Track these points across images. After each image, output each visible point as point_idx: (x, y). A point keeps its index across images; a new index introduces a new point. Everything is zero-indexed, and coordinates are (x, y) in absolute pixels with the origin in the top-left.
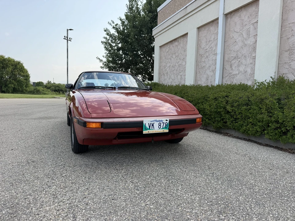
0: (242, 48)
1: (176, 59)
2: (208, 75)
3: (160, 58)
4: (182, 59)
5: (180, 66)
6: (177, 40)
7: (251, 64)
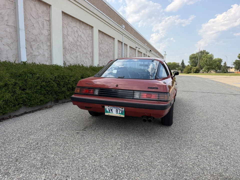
0: (39, 34)
7: (47, 50)
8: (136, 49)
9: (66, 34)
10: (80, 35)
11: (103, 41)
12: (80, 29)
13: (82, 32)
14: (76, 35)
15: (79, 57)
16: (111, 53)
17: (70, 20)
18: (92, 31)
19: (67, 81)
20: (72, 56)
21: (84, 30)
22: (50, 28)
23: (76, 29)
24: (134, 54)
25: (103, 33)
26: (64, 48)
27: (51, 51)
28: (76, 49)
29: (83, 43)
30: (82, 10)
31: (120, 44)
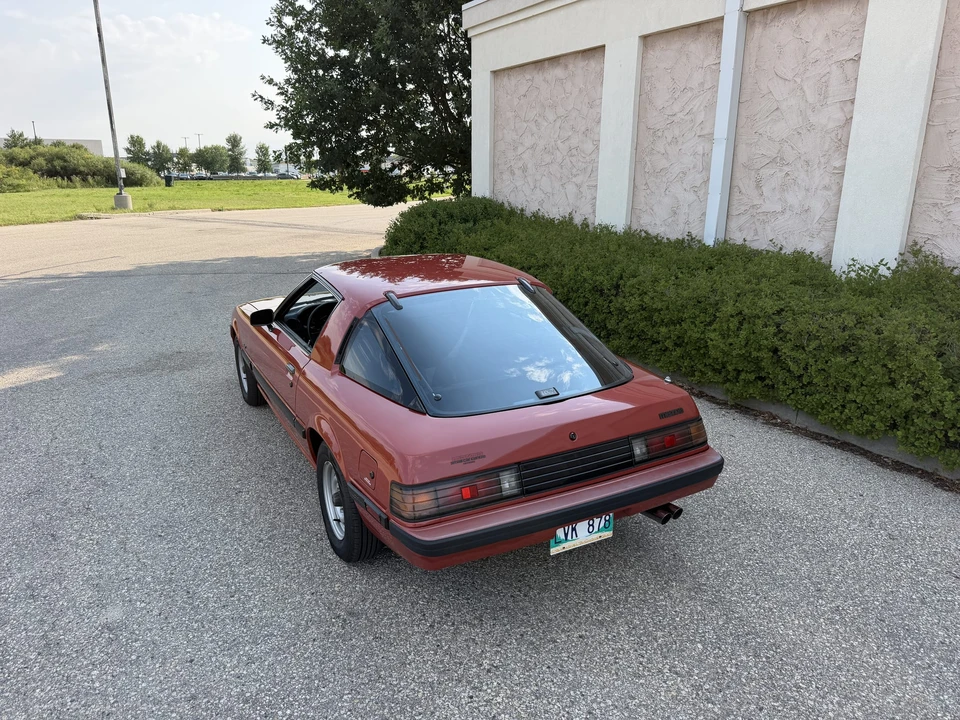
0: (799, 133)
1: (558, 124)
2: (677, 198)
3: (496, 112)
4: (583, 129)
5: (574, 151)
6: (562, 61)
7: (825, 188)
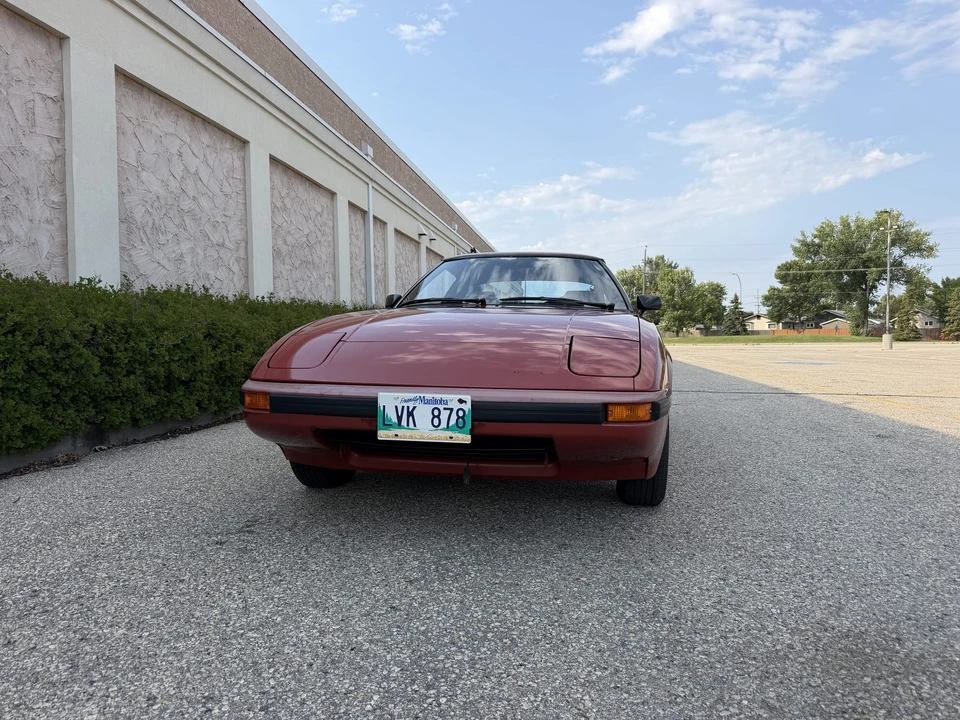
0: (13, 154)
7: (48, 222)
8: (419, 243)
9: (132, 160)
10: (193, 170)
11: (287, 200)
12: (193, 146)
13: (202, 157)
14: (178, 170)
15: (188, 259)
16: (324, 249)
17: (148, 105)
18: (245, 161)
19: (143, 346)
20: (159, 255)
21: (210, 153)
22: (62, 130)
23: (174, 145)
24: (413, 259)
25: (287, 168)
26: (126, 220)
27: (64, 229)
28: (178, 226)
29: (205, 204)
30: (199, 69)
31: (359, 216)
